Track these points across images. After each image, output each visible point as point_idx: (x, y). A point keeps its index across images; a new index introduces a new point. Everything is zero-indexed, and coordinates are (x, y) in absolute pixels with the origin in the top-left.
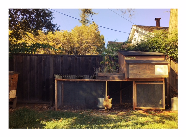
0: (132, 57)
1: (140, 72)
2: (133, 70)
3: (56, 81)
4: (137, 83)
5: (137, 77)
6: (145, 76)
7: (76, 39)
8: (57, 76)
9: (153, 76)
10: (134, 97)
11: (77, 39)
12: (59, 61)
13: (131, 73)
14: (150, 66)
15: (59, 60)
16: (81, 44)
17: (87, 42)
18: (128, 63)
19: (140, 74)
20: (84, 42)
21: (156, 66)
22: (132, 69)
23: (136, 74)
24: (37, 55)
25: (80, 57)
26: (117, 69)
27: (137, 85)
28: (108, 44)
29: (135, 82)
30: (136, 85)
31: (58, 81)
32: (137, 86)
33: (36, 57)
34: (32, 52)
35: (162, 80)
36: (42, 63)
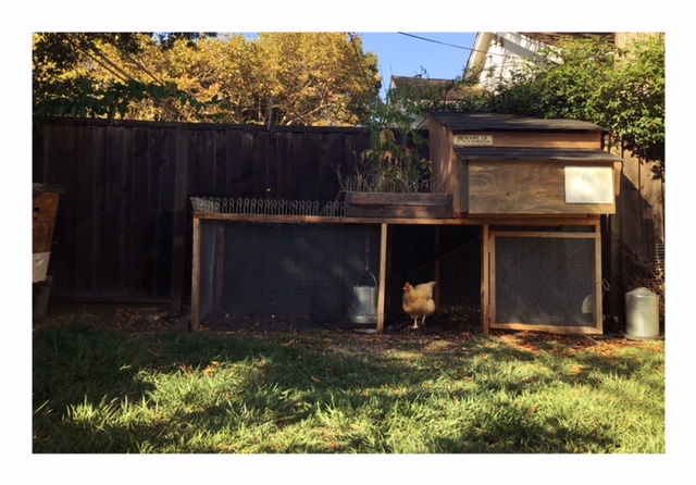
0: (480, 138)
1: (508, 194)
2: (483, 183)
3: (196, 221)
4: (499, 234)
5: (496, 211)
6: (527, 209)
7: (273, 65)
8: (200, 203)
9: (556, 208)
10: (488, 285)
11: (277, 67)
12: (211, 148)
13: (477, 194)
14: (546, 170)
15: (209, 143)
16: (293, 85)
17: (313, 81)
18: (466, 157)
19: (510, 199)
20: (305, 77)
21: (568, 170)
22: (481, 179)
23: (495, 201)
24: (130, 124)
25: (289, 135)
26: (425, 178)
27: (496, 238)
28: (393, 86)
29: (491, 228)
30: (493, 238)
31: (203, 221)
32: (499, 242)
33: (127, 133)
34: (111, 114)
35: (591, 223)
36: (148, 154)
